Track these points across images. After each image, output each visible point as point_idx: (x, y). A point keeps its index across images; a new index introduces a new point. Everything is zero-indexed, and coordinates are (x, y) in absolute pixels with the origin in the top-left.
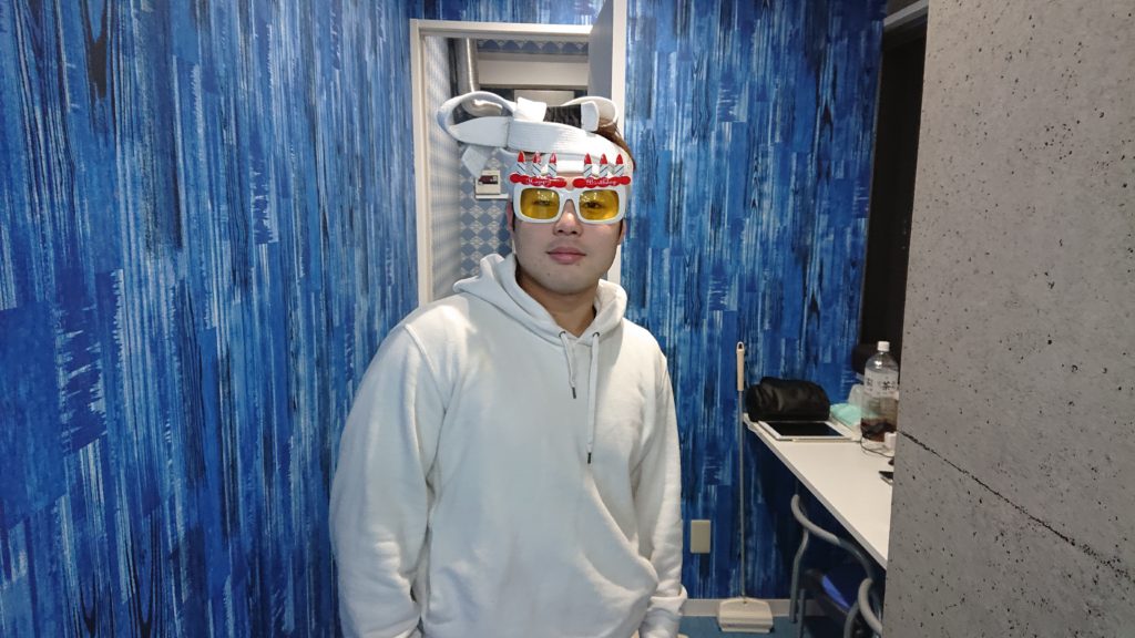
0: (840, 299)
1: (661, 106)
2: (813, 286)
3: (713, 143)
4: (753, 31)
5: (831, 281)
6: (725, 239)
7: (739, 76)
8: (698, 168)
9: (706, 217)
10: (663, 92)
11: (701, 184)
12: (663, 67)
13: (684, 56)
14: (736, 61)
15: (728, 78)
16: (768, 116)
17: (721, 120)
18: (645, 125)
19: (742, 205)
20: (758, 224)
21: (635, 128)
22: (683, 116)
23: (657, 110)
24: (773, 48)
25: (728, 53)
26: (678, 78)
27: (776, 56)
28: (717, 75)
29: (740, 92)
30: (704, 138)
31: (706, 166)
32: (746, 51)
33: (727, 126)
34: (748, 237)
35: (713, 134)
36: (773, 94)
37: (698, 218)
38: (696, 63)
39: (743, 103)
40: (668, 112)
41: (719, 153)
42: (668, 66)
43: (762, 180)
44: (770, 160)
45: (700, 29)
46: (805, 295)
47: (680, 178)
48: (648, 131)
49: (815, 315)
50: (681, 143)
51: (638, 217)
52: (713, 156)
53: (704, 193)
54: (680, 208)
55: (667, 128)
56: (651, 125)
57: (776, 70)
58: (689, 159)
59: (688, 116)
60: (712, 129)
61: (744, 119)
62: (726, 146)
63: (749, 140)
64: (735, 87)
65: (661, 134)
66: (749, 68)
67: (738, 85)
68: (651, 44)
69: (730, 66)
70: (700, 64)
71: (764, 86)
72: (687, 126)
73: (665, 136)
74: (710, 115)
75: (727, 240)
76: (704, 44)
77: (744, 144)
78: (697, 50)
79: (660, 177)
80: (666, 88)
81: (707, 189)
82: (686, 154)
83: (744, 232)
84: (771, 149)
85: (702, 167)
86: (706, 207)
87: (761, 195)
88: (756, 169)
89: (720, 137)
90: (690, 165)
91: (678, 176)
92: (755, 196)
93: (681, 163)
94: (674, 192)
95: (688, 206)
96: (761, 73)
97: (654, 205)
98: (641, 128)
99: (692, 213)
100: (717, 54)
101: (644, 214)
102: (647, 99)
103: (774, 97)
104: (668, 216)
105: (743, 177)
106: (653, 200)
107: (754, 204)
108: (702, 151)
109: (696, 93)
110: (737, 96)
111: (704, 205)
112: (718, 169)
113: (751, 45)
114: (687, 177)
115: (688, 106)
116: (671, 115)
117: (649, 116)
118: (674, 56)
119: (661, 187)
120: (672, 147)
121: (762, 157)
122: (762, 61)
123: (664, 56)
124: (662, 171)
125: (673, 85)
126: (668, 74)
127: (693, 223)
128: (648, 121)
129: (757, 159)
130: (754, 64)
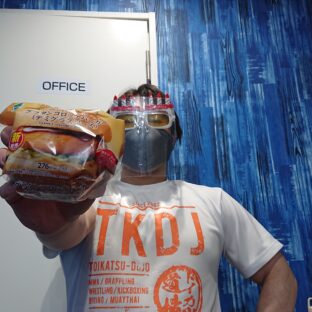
1: (198, 72)
3: (249, 101)
4: (268, 19)
6: (276, 184)
7: (262, 50)
8: (238, 121)
9: (253, 164)
10: (198, 63)
11: (243, 134)
12: (197, 45)
13: (213, 36)
14: (258, 39)
15: (253, 50)
16: (294, 79)
17: (252, 82)
18: (185, 87)
19: (286, 153)
20: (305, 170)
21: (176, 90)
22: (218, 80)
23: (195, 75)
24: (287, 30)
25: (250, 34)
26: (210, 51)
27: (290, 35)
28: (243, 49)
29: (265, 61)
30: (240, 97)
31: (245, 119)
32: (265, 32)
33: (259, 87)
34: (298, 182)
35: (247, 93)
36: (294, 62)
37: (245, 165)
38: (224, 41)
39: (269, 69)
40: (205, 77)
41: (255, 108)
42: (201, 43)
43: (300, 130)
44: (303, 114)
45: (223, 18)
47: (223, 130)
48: (189, 92)
50: (220, 101)
51: (187, 165)
52: (250, 111)
53: (248, 142)
54: (226, 157)
55: (205, 89)
56: (190, 87)
57: (293, 45)
58: (228, 114)
59: (222, 80)
60: (246, 90)
61: (272, 80)
62: (261, 102)
63: (280, 97)
64: (260, 58)
65: (200, 93)
66: (269, 43)
67: (262, 56)
68: (184, 27)
69: (253, 43)
70: (227, 41)
71: (285, 57)
72: (223, 87)
73: (204, 96)
74: (242, 78)
75: (278, 186)
76: (229, 27)
77: (277, 100)
78: (224, 31)
79: (203, 129)
80: (201, 59)
81: (249, 139)
82: (225, 110)
83: (294, 178)
84: (302, 105)
85: (242, 120)
86: (251, 154)
87: (302, 143)
88: (293, 121)
89: (254, 95)
90: (230, 119)
91: (220, 128)
92: (296, 144)
93: (222, 117)
94: (219, 142)
95: (234, 154)
96: (280, 47)
97: (201, 154)
98: (182, 90)
99: (239, 161)
100: (240, 35)
101: (192, 162)
102: (185, 66)
103: (295, 64)
104: (216, 163)
105: (282, 128)
106: (200, 149)
107: (297, 152)
108: (239, 107)
109: (227, 61)
110: (263, 64)
111: (249, 153)
112: (257, 121)
113: (268, 28)
114: (229, 129)
115: (222, 72)
116: (208, 80)
117: (188, 80)
118: (204, 36)
119: (206, 138)
120: (212, 104)
121: (296, 110)
122: (279, 38)
123: (197, 37)
124: (205, 124)
125: (206, 57)
126: (201, 49)
127: (242, 169)
128: (188, 84)
129: (291, 112)
130: (274, 41)
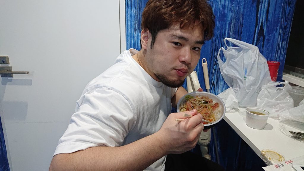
0: (278, 28)
2: (262, 18)
5: (274, 14)
46: (257, 24)
49: (262, 38)
